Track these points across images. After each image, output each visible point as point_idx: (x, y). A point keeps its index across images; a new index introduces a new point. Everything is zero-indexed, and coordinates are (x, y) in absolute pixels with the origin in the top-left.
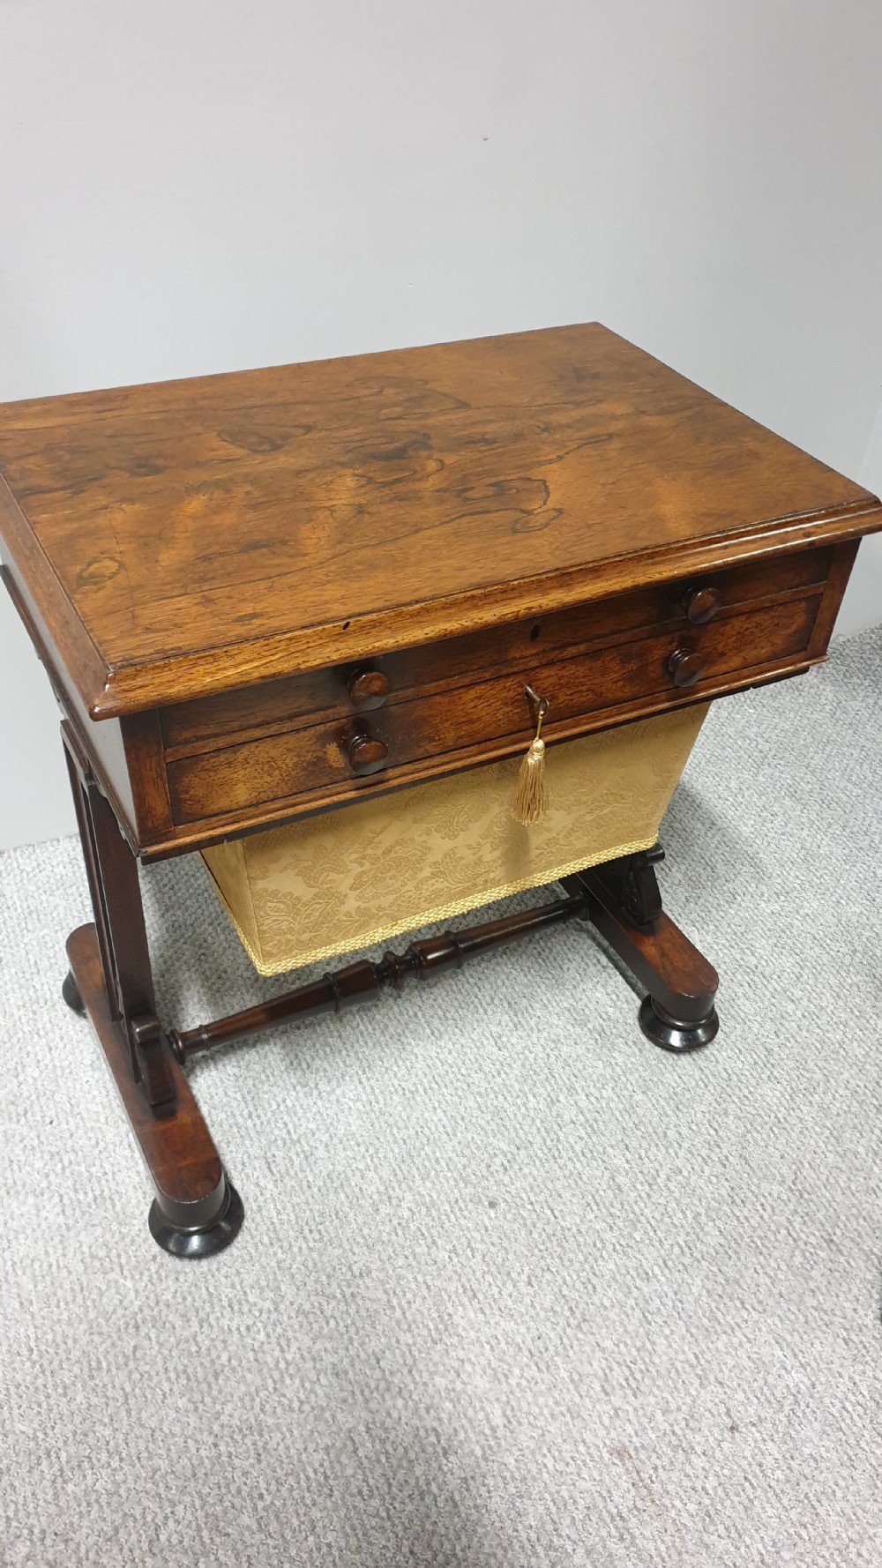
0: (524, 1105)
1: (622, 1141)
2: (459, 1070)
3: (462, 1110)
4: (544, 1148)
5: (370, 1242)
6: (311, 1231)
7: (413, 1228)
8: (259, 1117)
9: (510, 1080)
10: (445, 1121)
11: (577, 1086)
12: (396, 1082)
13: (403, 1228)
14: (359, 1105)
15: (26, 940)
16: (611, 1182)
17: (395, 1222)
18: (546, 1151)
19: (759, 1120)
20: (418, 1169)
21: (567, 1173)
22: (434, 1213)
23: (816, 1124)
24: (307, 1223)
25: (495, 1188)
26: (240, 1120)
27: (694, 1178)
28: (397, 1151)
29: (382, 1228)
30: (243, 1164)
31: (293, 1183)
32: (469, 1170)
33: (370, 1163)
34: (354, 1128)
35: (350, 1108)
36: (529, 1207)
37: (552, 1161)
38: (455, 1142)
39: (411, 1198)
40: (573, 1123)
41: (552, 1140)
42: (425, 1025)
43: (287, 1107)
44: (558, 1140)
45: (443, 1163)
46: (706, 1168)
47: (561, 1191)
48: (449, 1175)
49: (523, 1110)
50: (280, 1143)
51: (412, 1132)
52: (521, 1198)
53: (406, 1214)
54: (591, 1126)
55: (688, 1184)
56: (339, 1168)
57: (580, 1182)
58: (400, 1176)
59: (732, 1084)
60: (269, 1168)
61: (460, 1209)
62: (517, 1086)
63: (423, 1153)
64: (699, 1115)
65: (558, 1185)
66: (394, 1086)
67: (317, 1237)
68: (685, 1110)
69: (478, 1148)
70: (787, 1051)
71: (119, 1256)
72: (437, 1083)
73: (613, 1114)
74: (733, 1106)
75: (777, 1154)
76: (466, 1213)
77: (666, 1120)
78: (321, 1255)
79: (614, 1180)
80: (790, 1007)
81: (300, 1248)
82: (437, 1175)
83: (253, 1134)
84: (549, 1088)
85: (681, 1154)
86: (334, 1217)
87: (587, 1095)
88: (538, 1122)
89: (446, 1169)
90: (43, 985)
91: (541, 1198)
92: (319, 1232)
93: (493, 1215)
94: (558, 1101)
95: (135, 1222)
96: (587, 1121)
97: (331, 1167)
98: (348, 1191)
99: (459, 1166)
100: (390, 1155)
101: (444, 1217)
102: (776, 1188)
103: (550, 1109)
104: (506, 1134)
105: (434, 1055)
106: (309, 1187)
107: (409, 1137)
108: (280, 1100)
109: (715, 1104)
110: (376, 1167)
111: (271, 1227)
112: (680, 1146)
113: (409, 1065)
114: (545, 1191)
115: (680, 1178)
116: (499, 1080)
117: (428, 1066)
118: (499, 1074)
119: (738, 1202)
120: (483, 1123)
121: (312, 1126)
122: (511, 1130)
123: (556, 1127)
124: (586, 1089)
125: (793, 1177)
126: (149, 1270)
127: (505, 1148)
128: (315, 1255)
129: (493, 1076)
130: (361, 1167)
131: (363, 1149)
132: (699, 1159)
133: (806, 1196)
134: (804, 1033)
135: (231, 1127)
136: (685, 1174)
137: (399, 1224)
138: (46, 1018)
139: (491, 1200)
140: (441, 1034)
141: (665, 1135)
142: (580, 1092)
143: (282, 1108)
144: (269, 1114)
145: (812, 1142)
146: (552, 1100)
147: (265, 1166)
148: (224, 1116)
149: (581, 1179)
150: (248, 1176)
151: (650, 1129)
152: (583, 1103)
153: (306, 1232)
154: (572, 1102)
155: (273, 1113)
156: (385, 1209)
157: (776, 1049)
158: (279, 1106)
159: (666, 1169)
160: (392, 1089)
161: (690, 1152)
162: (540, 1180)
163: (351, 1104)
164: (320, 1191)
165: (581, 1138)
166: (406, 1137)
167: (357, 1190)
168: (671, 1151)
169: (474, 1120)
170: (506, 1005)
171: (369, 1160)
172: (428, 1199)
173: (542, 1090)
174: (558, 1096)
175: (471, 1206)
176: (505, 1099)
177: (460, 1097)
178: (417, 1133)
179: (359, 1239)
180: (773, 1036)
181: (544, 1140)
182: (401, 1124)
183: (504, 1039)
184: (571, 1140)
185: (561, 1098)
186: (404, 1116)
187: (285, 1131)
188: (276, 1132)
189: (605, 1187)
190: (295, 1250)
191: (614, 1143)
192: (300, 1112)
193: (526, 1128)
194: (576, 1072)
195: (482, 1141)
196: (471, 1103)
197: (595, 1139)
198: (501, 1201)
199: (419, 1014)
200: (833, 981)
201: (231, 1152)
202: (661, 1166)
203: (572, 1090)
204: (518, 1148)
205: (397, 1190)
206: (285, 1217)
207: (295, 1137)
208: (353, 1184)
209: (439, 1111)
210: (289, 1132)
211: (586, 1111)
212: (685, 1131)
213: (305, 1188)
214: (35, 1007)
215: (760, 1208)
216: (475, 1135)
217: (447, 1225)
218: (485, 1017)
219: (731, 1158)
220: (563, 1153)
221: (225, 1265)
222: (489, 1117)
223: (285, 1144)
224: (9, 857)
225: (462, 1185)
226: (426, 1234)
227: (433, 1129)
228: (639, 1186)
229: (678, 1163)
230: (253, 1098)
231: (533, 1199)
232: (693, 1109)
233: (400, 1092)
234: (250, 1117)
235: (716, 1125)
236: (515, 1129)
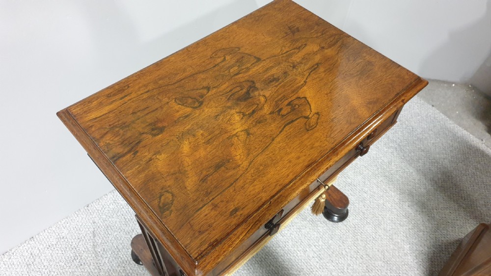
0: (297, 255)
1: (330, 260)
11: (311, 243)
15: (110, 239)
18: (308, 270)
19: (368, 240)
23: (384, 235)
27: (355, 266)
40: (313, 257)
46: (357, 261)
49: (297, 257)
54: (319, 257)
55: (354, 269)
59: (357, 229)
64: (350, 243)
68: (345, 242)
70: (369, 212)
73: (324, 250)
74: (359, 237)
75: (377, 250)
77: (341, 248)
80: (365, 195)
85: (349, 259)
87: (314, 246)
90: (123, 255)
96: (318, 256)
102: (380, 263)
103: (305, 255)
109: (353, 238)
112: (347, 256)
115: (351, 267)
118: (285, 246)
119: (370, 271)
123: (309, 261)
124: (314, 244)
125: (383, 257)
132: (354, 259)
133: (388, 262)
134: (372, 204)
136: (352, 265)
138: (129, 268)
141: (342, 253)
142: (312, 245)
145: (385, 243)
146: (305, 251)
151: (337, 253)
152: (315, 249)
154: (311, 250)
157: (365, 212)
159: (346, 265)
161: (351, 257)
165: (317, 262)
168: (345, 258)
173: (301, 248)
174: (306, 249)
180: (363, 207)
181: (307, 266)
184: (315, 264)
185: (308, 250)
191: (328, 261)
194: (309, 238)
197: (322, 262)
200: (375, 181)
202: (344, 265)
203: (310, 245)
204: (300, 272)
211: (316, 252)
212: (347, 250)
214: (123, 265)
215: (377, 271)
219: (364, 256)
224: (92, 206)
229: (349, 262)
232: (347, 241)
235: (356, 245)
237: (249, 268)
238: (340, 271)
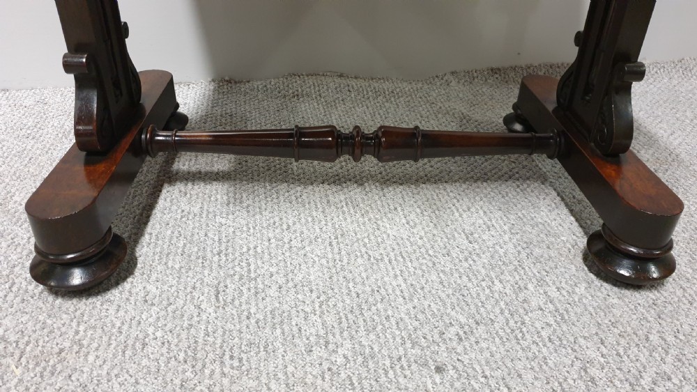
0: (489, 287)
1: (597, 334)
2: (427, 251)
3: (423, 282)
4: (506, 328)
5: (291, 382)
6: (232, 358)
7: (343, 376)
8: (226, 255)
9: (477, 266)
10: (404, 286)
11: (547, 279)
12: (364, 250)
13: (333, 374)
14: (324, 261)
16: (583, 374)
17: (326, 365)
18: (508, 331)
20: (364, 321)
21: (530, 355)
22: (371, 365)
24: (231, 349)
25: (445, 354)
26: (209, 255)
28: (348, 302)
29: (309, 369)
30: (194, 288)
31: (234, 312)
32: (419, 333)
33: (317, 308)
34: (312, 278)
35: (314, 262)
36: (483, 380)
37: (514, 342)
38: (410, 306)
39: (349, 346)
40: (541, 309)
41: (516, 322)
42: (402, 217)
43: (256, 252)
44: (523, 323)
45: (393, 321)
47: (522, 372)
48: (398, 333)
49: (487, 291)
50: (237, 277)
51: (368, 289)
52: (474, 369)
53: (340, 360)
54: (561, 315)
56: (285, 307)
57: (544, 367)
58: (345, 325)
60: (217, 296)
61: (402, 367)
62: (483, 271)
63: (374, 308)
64: (686, 327)
65: (519, 365)
66: (361, 252)
67: (236, 363)
69: (434, 315)
71: (28, 343)
72: (403, 257)
73: (586, 309)
76: (408, 373)
77: (647, 324)
78: (232, 382)
79: (586, 371)
81: (213, 372)
82: (384, 330)
83: (215, 266)
84: (517, 278)
86: (262, 349)
87: (558, 289)
88: (502, 303)
89: (395, 327)
91: (498, 373)
92: (240, 360)
93: (438, 380)
94: (526, 288)
95: (64, 316)
96: (556, 310)
97: (278, 305)
98: (286, 328)
99: (410, 327)
100: (340, 305)
101: (381, 371)
103: (517, 295)
104: (466, 309)
105: (405, 237)
106: (248, 318)
107: (364, 292)
108: (252, 246)
110: (322, 312)
111: (193, 346)
112: (667, 353)
113: (380, 240)
114: (503, 368)
115: (669, 384)
116: (466, 265)
117: (398, 244)
118: (466, 260)
120: (443, 296)
121: (273, 270)
122: (472, 307)
123: (521, 311)
124: (558, 283)
126: (47, 362)
127: (463, 320)
128: (226, 381)
129: (460, 261)
130: (308, 309)
131: (314, 295)
135: (198, 258)
136: (675, 380)
137: (329, 369)
139: (440, 364)
140: (415, 224)
141: (647, 339)
142: (550, 283)
143: (251, 252)
144: (237, 254)
146: (519, 287)
147: (213, 292)
148: (196, 249)
149: (546, 364)
150: (193, 298)
151: (630, 331)
152: (553, 292)
153: (227, 357)
154: (542, 291)
155: (242, 254)
156: (319, 352)
158: (249, 250)
160: (359, 254)
161: (680, 360)
162: (498, 356)
163: (316, 259)
164: (257, 323)
165: (549, 325)
166: (360, 292)
167: (295, 329)
168: (656, 355)
169: (434, 292)
170: (481, 212)
171: (317, 305)
172: (367, 350)
173: (510, 278)
174: (526, 284)
175: (414, 367)
176: (470, 280)
177: (423, 271)
178: (373, 291)
179: (280, 375)
181: (507, 321)
182: (358, 280)
183: (476, 235)
184: (538, 325)
185: (530, 286)
186: (364, 275)
187: (245, 269)
188: (237, 269)
189: (576, 376)
190: (207, 372)
191: (586, 335)
192: (266, 257)
193: (489, 307)
194: (547, 269)
195: (439, 310)
196: (434, 277)
197: (565, 328)
198: (450, 367)
199: (399, 209)
201: (188, 276)
202: (644, 367)
203: (541, 282)
204: (477, 323)
205: (338, 336)
206: (211, 339)
207: (253, 275)
208: (294, 323)
209: (400, 278)
210: (249, 271)
211: (556, 301)
212: (670, 339)
213: (244, 317)
216: (432, 304)
217: (383, 379)
218: (460, 219)
220: (528, 336)
221: (128, 372)
222: (450, 291)
223: (241, 279)
225: (409, 345)
226: (356, 384)
227: (390, 291)
228: (617, 383)
229: (666, 368)
230: (228, 241)
231: (487, 373)
232: (678, 320)
233: (366, 256)
234: (219, 254)
236: (477, 306)
237: (337, 257)
238: (621, 376)
